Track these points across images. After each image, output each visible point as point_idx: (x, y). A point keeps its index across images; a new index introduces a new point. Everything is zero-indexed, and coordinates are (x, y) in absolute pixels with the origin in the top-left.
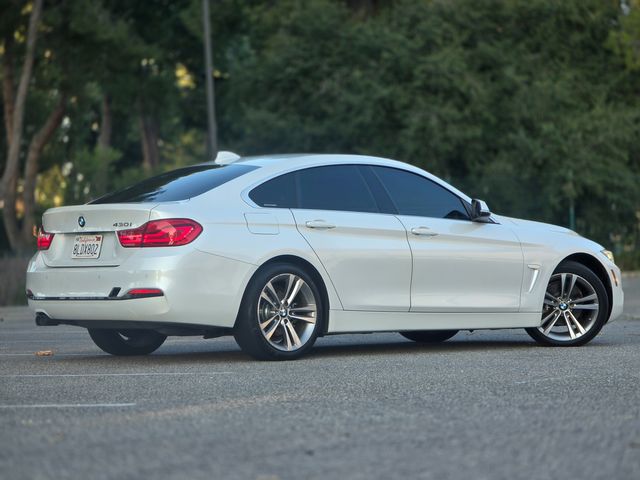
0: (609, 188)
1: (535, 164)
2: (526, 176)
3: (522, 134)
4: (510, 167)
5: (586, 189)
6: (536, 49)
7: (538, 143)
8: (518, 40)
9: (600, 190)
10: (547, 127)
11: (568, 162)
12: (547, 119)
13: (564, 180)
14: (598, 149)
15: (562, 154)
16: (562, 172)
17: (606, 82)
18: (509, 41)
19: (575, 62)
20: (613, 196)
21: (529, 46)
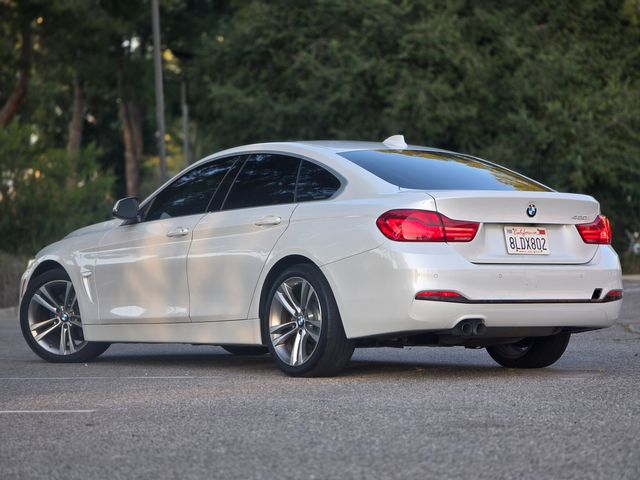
0: (624, 176)
1: (538, 150)
3: (524, 113)
4: (509, 152)
6: (543, 20)
7: (542, 124)
9: (613, 179)
10: (553, 106)
11: (576, 146)
12: (553, 98)
13: (572, 168)
14: (611, 131)
15: (570, 138)
16: (570, 158)
17: (622, 57)
18: (512, 11)
19: (587, 33)
20: (628, 186)
21: (534, 15)
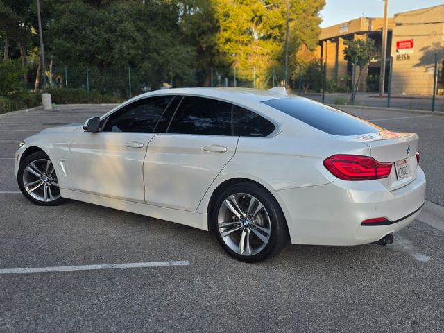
0: (184, 74)
1: (159, 65)
2: (156, 69)
3: (155, 54)
4: (150, 65)
5: (176, 74)
6: (155, 26)
7: (160, 57)
8: (148, 22)
9: (181, 75)
10: (162, 52)
11: (170, 64)
12: (162, 49)
13: (169, 71)
14: (179, 60)
15: (169, 62)
16: (169, 68)
17: (178, 38)
18: (146, 22)
19: (168, 31)
20: (185, 77)
21: (152, 24)
